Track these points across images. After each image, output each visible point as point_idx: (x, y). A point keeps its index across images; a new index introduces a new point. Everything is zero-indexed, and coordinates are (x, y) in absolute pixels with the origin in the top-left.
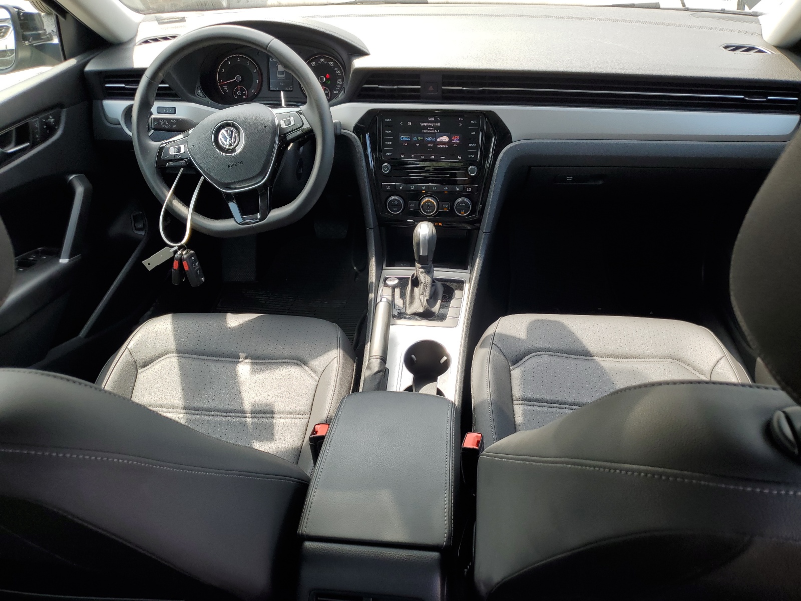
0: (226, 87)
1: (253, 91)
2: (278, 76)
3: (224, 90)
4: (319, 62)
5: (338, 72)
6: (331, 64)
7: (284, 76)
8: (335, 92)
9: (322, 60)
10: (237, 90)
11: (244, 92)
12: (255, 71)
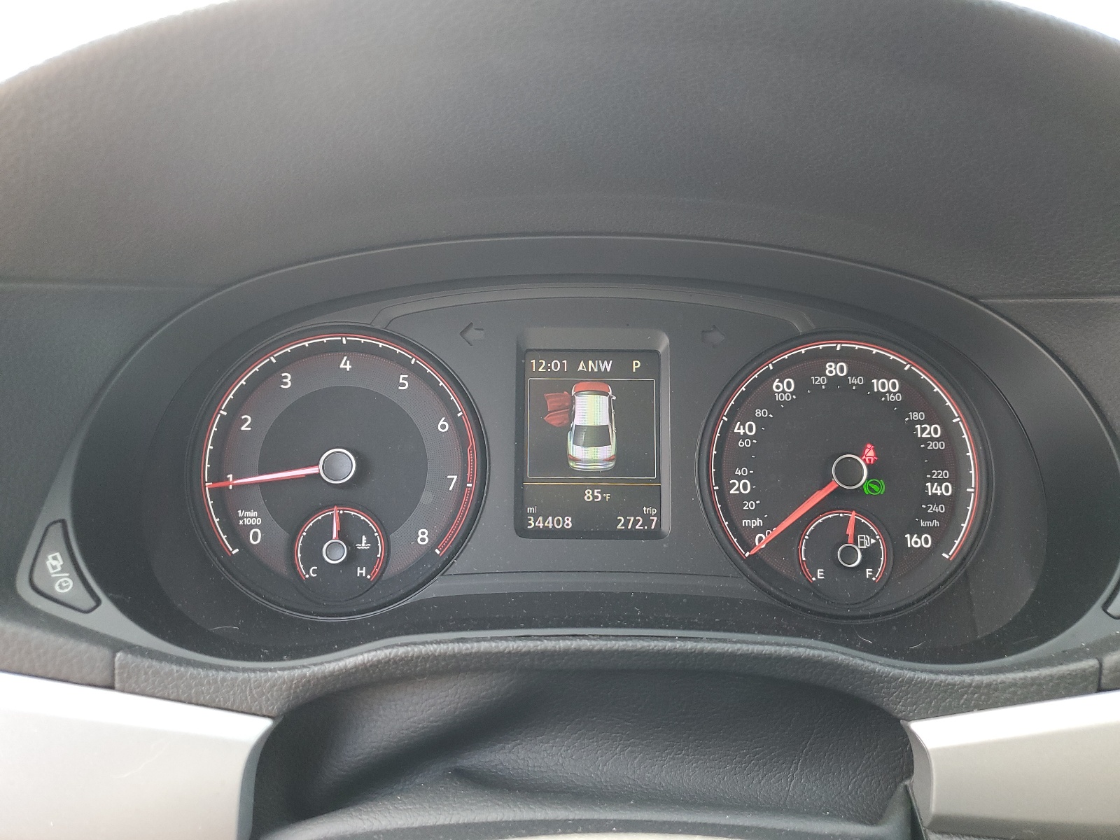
0: (250, 518)
1: (423, 537)
2: (577, 451)
3: (237, 534)
4: (819, 381)
5: (931, 431)
6: (887, 387)
7: (608, 451)
8: (913, 541)
9: (832, 369)
10: (322, 532)
11: (364, 545)
12: (443, 425)
